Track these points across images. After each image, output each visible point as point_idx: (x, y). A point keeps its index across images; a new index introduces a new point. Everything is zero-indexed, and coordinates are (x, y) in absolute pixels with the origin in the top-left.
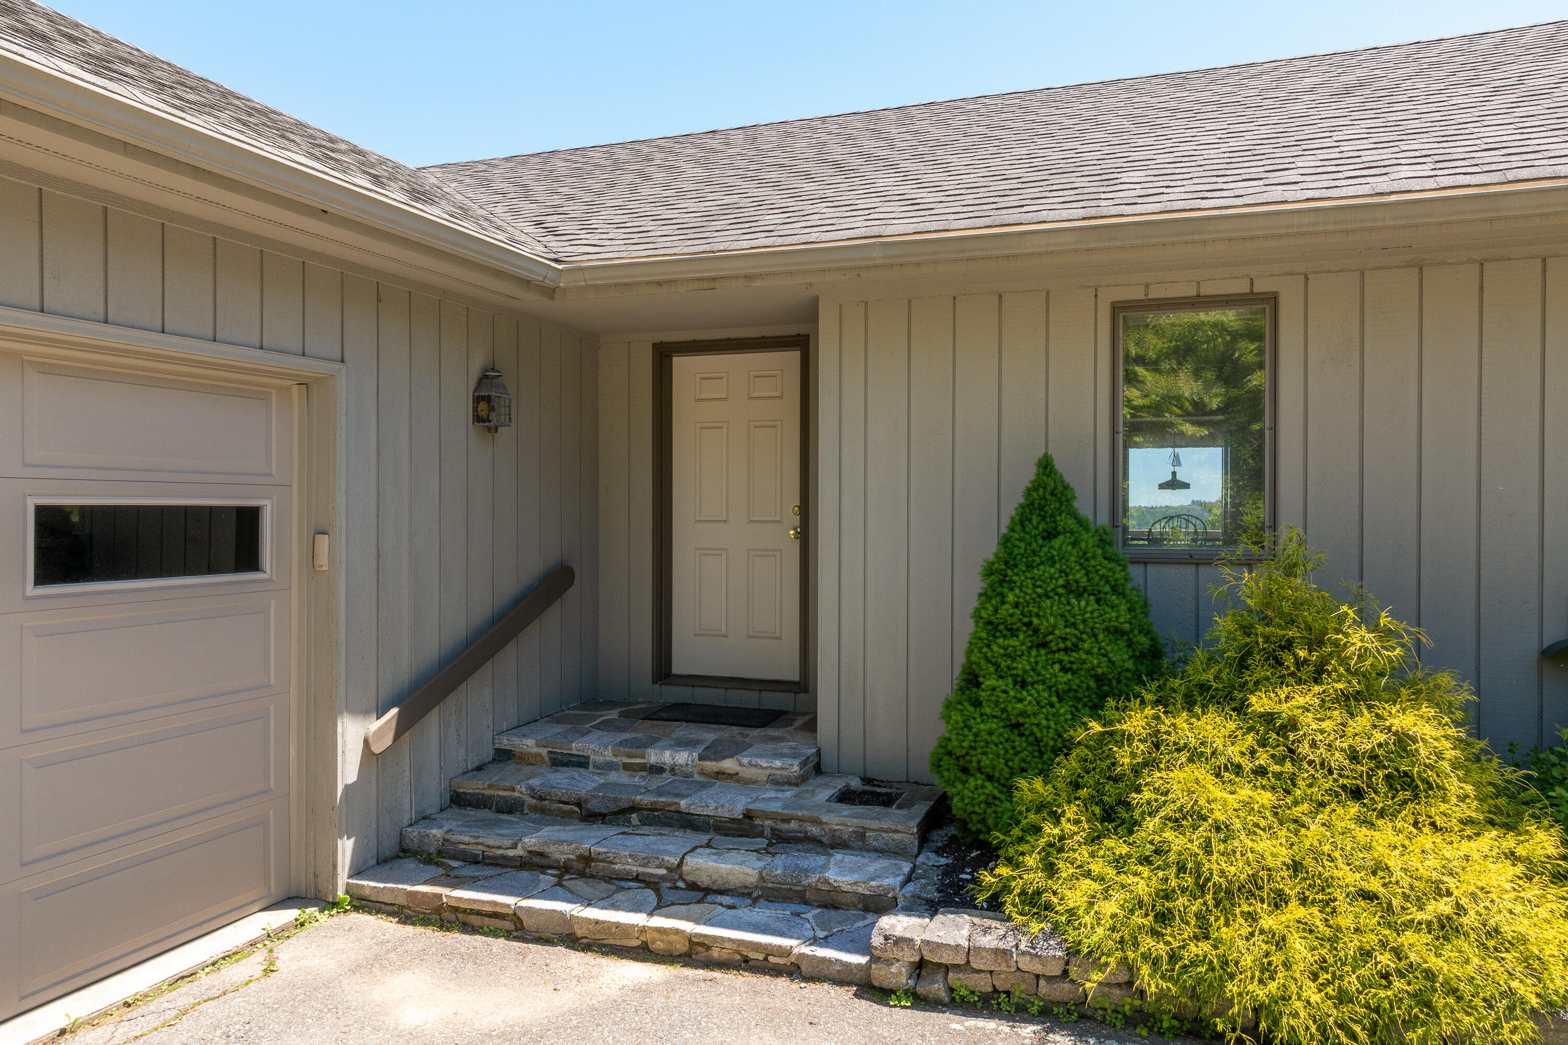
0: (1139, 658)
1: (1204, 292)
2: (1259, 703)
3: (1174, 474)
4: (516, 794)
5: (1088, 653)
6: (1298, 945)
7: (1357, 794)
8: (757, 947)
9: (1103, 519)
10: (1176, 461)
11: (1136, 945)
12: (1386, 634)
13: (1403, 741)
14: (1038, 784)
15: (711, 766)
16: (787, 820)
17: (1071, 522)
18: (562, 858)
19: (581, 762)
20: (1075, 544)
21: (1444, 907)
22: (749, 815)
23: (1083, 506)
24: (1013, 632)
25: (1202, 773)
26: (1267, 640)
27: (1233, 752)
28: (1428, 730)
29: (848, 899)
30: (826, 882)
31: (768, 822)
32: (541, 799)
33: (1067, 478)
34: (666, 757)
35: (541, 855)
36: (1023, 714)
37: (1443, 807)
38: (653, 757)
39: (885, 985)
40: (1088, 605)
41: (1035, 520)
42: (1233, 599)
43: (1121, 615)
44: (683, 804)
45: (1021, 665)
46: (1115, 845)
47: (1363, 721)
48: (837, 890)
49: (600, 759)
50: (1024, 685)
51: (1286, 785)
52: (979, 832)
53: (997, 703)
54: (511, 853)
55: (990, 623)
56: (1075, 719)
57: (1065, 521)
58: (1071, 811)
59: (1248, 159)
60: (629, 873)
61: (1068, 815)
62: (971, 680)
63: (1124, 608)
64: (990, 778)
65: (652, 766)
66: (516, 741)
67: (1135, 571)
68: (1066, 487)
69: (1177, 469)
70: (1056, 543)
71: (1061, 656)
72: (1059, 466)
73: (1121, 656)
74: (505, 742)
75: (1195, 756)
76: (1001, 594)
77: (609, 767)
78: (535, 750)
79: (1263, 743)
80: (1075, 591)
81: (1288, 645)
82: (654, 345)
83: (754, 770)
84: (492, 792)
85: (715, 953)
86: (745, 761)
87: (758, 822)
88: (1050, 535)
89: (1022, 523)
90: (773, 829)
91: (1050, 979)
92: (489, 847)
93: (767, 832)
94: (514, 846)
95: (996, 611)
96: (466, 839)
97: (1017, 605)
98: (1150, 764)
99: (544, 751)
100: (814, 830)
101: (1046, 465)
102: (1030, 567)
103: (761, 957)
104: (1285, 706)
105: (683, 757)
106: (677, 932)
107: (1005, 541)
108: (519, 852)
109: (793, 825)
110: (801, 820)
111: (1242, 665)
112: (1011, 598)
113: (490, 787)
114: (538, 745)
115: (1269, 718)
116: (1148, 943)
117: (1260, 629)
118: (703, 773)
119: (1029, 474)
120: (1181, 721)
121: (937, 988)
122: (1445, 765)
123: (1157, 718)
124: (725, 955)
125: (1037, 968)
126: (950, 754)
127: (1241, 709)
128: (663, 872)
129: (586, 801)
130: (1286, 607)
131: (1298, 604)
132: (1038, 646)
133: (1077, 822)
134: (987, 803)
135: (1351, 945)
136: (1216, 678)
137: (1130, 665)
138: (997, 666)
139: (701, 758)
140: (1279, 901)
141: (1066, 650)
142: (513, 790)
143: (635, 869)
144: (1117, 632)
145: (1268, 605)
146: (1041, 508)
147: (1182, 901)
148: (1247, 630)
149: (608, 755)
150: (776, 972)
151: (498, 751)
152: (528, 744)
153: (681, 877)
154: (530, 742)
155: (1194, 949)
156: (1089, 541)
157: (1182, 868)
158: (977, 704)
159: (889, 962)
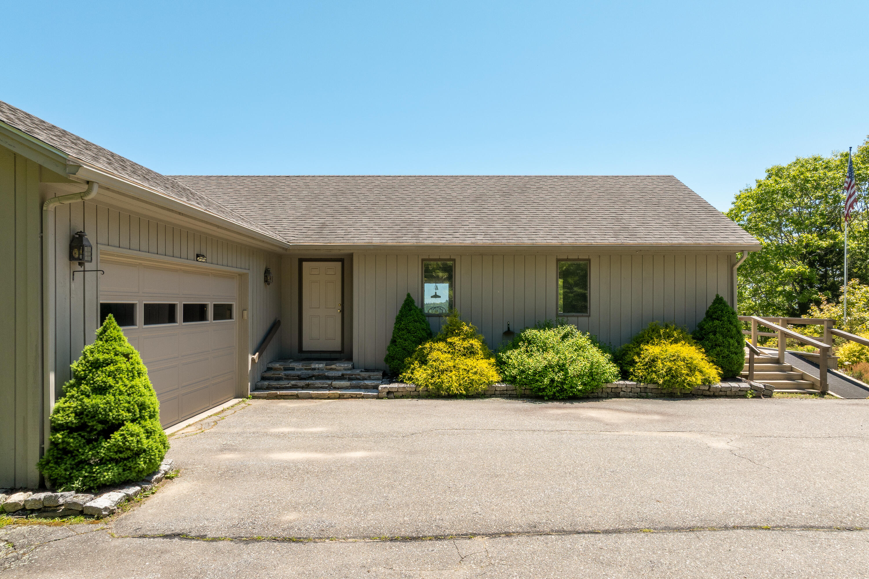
0: (428, 335)
1: (441, 258)
2: (449, 340)
3: (436, 293)
4: (280, 376)
5: (418, 334)
6: (454, 377)
7: (465, 355)
8: (354, 394)
9: (420, 307)
10: (437, 288)
11: (428, 382)
12: (471, 328)
13: (472, 345)
14: (409, 359)
15: (328, 367)
16: (352, 375)
17: (414, 307)
18: (301, 385)
19: (293, 369)
20: (415, 312)
21: (476, 370)
22: (343, 375)
23: (416, 304)
24: (403, 330)
25: (440, 353)
26: (451, 329)
27: (445, 350)
28: (476, 343)
29: (370, 387)
30: (365, 384)
31: (347, 376)
32: (288, 376)
33: (413, 298)
34: (317, 366)
35: (296, 385)
36: (406, 346)
37: (478, 356)
38: (313, 366)
39: (382, 397)
40: (418, 324)
41: (407, 307)
42: (445, 322)
43: (424, 326)
44: (326, 374)
45: (405, 337)
46: (424, 366)
47: (466, 342)
48: (368, 385)
49: (298, 368)
50: (406, 340)
51: (453, 353)
52: (396, 372)
53: (400, 345)
54: (287, 386)
55: (398, 329)
56: (416, 347)
57: (413, 307)
58: (416, 362)
59: (450, 226)
60: (319, 387)
61: (416, 363)
62: (394, 341)
63: (425, 325)
64: (399, 360)
65: (313, 369)
66: (274, 365)
67: (427, 318)
68: (413, 300)
69: (437, 291)
70: (412, 312)
71: (413, 334)
72: (411, 295)
73: (424, 334)
74: (270, 365)
75: (438, 350)
76: (401, 323)
77: (301, 369)
78: (279, 367)
79: (450, 347)
80: (415, 321)
81: (455, 330)
82: (299, 259)
83: (340, 367)
84: (273, 376)
85: (345, 397)
86: (338, 365)
87: (345, 376)
88: (410, 310)
89: (404, 307)
90: (349, 378)
91: (413, 392)
92: (281, 385)
93: (347, 378)
94: (288, 384)
95: (399, 326)
96: (275, 384)
97: (404, 325)
98: (430, 352)
99: (282, 367)
100: (358, 377)
101: (409, 295)
102: (406, 317)
103: (355, 396)
104: (453, 340)
105: (321, 366)
106: (337, 393)
107: (401, 311)
108: (290, 385)
109: (354, 376)
110: (355, 375)
111: (447, 334)
112: (403, 323)
113: (273, 374)
114: (280, 365)
115: (451, 343)
116: (430, 380)
117: (450, 327)
118: (326, 369)
119: (406, 297)
120: (436, 344)
121: (392, 395)
122: (479, 349)
123: (431, 344)
124: (347, 396)
125: (410, 389)
126: (390, 357)
127: (446, 342)
128: (327, 385)
129: (300, 375)
130: (454, 323)
131: (456, 322)
132: (408, 333)
133: (417, 364)
134: (399, 365)
135: (462, 376)
136: (442, 337)
137: (426, 336)
138: (400, 337)
139: (326, 365)
140: (451, 371)
141: (414, 333)
142: (280, 374)
143: (321, 386)
144: (423, 329)
145: (451, 323)
146: (408, 305)
147: (435, 373)
148: (448, 328)
149: (300, 367)
150: (359, 398)
151: (268, 368)
152: (277, 365)
153: (332, 386)
154: (278, 365)
155: (438, 381)
156: (418, 311)
157: (436, 368)
158: (396, 345)
159: (382, 392)
